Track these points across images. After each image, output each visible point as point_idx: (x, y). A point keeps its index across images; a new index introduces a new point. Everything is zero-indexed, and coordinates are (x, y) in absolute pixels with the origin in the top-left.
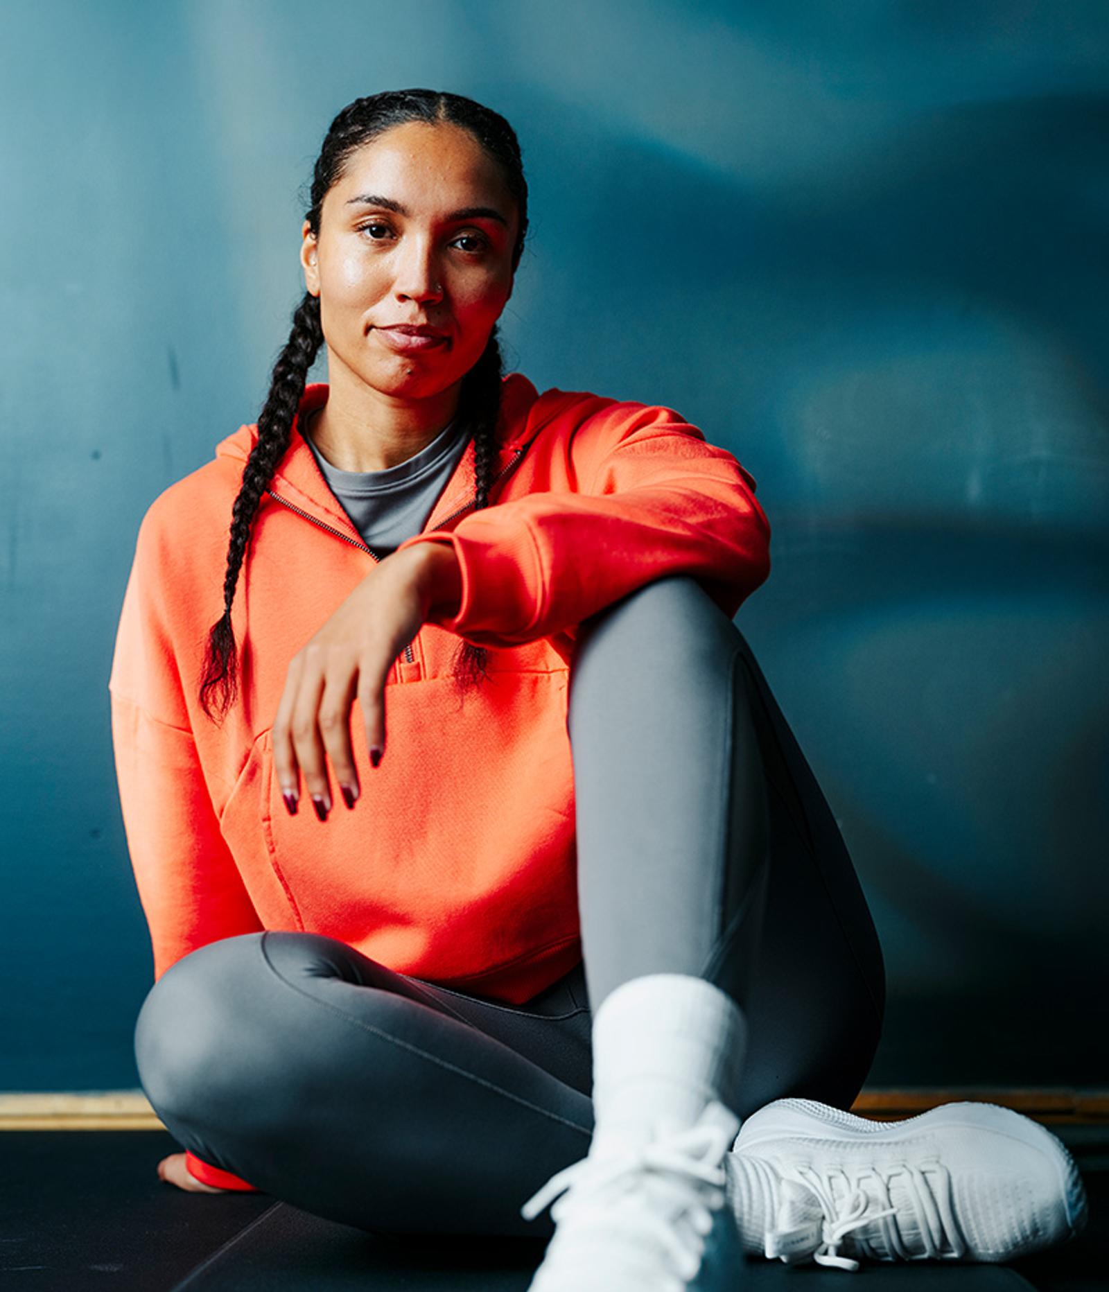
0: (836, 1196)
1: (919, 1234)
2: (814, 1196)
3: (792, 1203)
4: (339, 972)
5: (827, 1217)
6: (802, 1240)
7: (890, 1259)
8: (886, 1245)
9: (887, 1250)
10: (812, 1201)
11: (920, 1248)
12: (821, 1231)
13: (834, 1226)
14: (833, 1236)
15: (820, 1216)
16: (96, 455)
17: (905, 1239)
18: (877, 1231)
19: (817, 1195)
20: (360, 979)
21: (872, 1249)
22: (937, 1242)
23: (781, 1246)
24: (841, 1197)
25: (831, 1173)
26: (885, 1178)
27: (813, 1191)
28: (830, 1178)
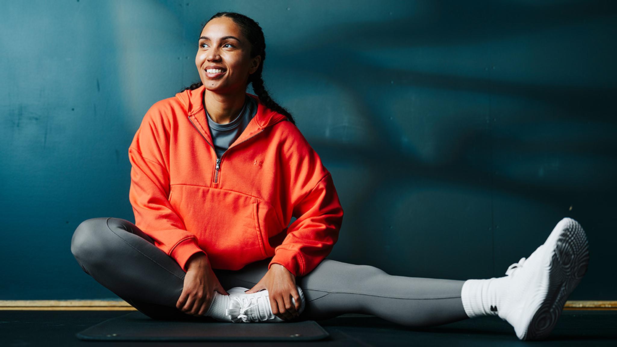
0: (244, 303)
1: (264, 312)
2: (238, 303)
3: (233, 304)
4: (126, 229)
5: (242, 308)
6: (235, 312)
7: (257, 321)
8: (256, 316)
9: (257, 318)
10: (238, 304)
11: (264, 317)
12: (240, 311)
13: (243, 310)
14: (242, 311)
15: (240, 307)
16: (73, 110)
17: (261, 314)
18: (254, 310)
19: (239, 303)
20: (132, 232)
21: (253, 318)
22: (269, 314)
23: (229, 312)
24: (246, 303)
25: (244, 298)
26: (257, 298)
27: (238, 302)
28: (243, 299)
